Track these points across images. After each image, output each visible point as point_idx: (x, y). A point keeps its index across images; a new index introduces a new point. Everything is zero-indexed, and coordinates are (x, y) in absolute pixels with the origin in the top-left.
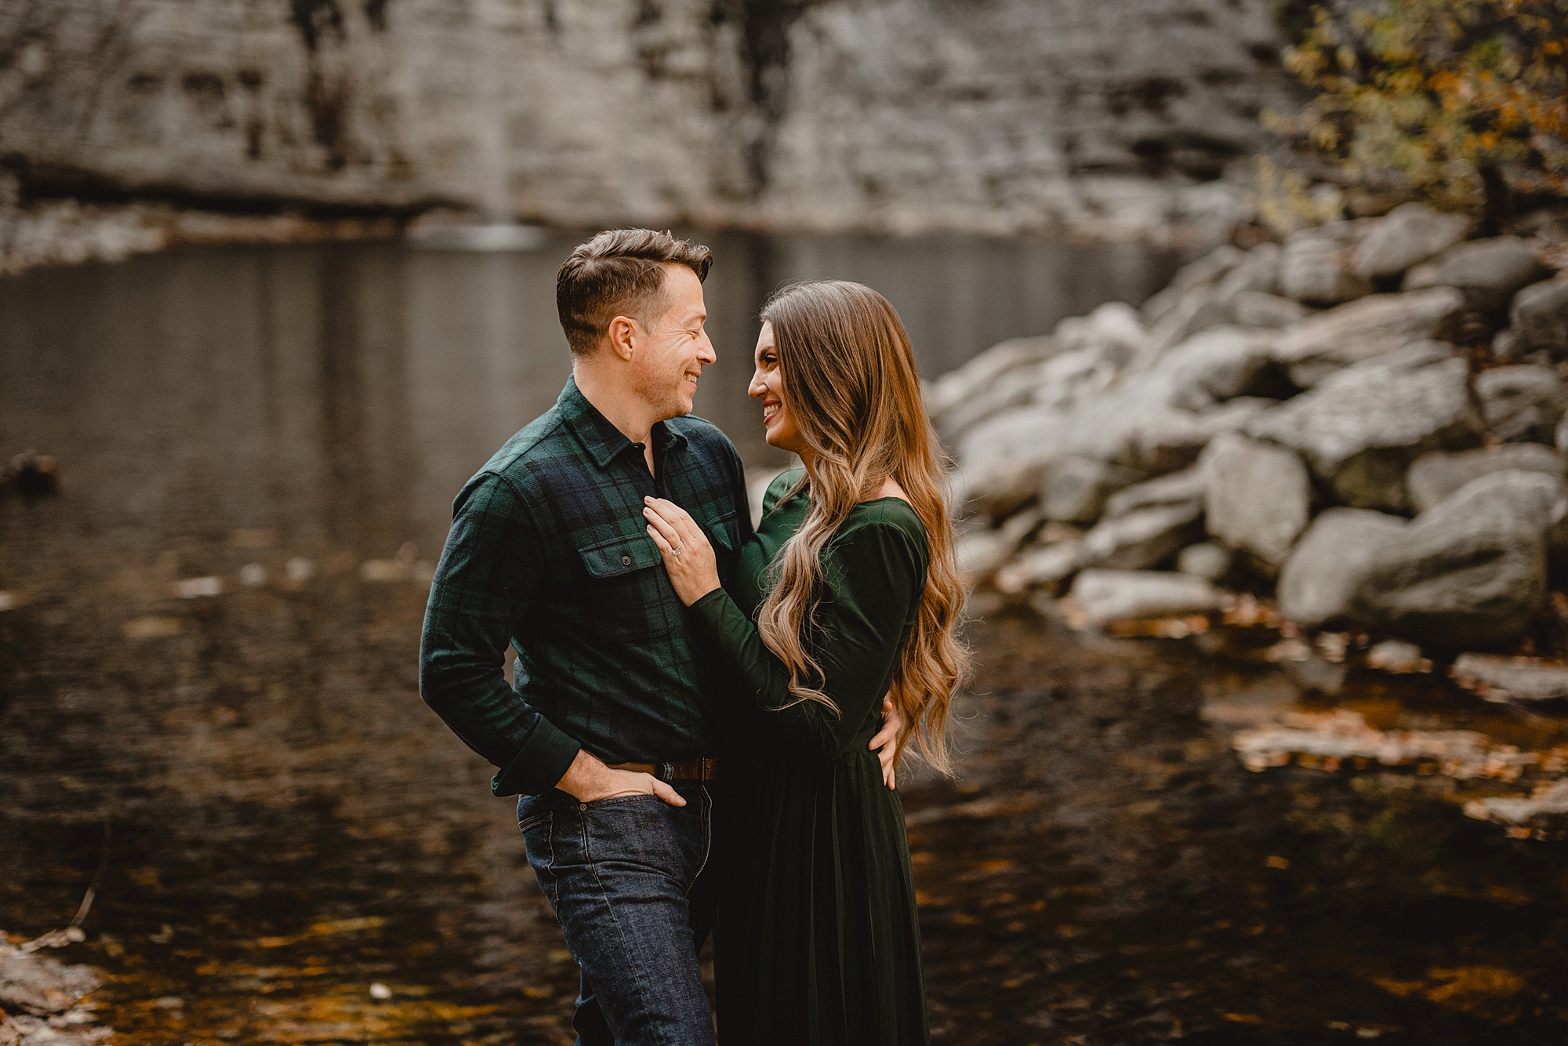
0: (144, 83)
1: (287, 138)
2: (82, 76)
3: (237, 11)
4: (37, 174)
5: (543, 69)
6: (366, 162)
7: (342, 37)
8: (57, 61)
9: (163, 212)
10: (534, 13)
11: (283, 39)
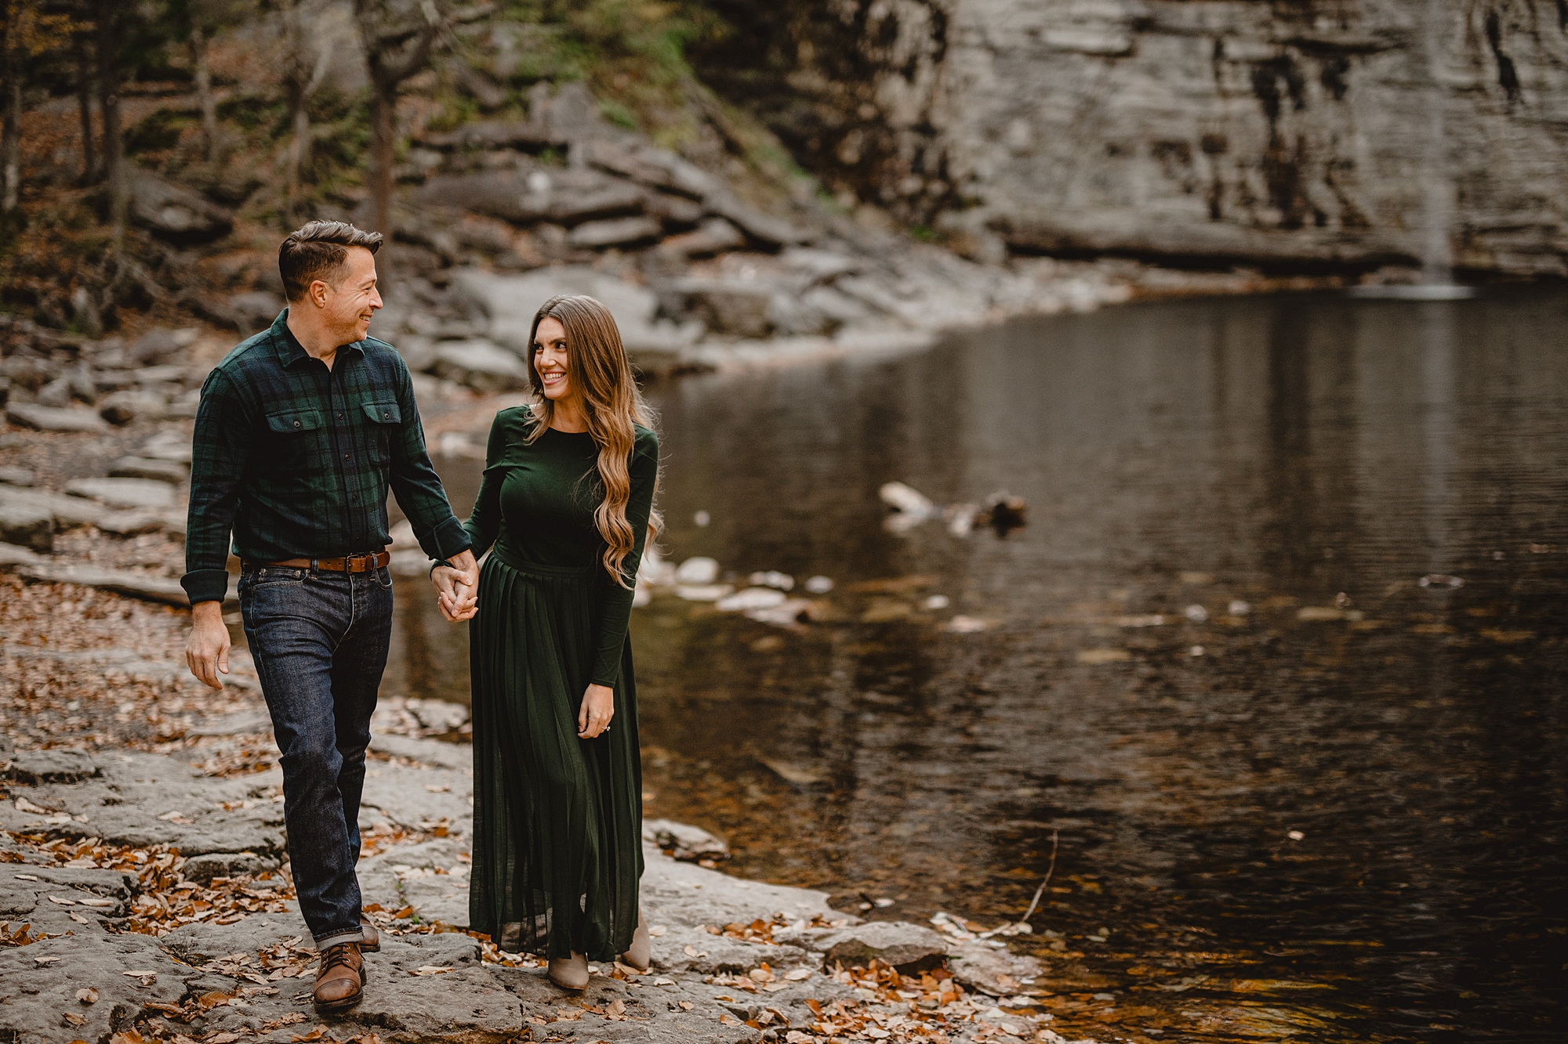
0: (1117, 150)
1: (1248, 201)
2: (1062, 147)
3: (1206, 83)
4: (1020, 238)
5: (1498, 129)
6: (1321, 219)
7: (1300, 106)
8: (1041, 133)
9: (1129, 267)
10: (1491, 73)
11: (1248, 107)
